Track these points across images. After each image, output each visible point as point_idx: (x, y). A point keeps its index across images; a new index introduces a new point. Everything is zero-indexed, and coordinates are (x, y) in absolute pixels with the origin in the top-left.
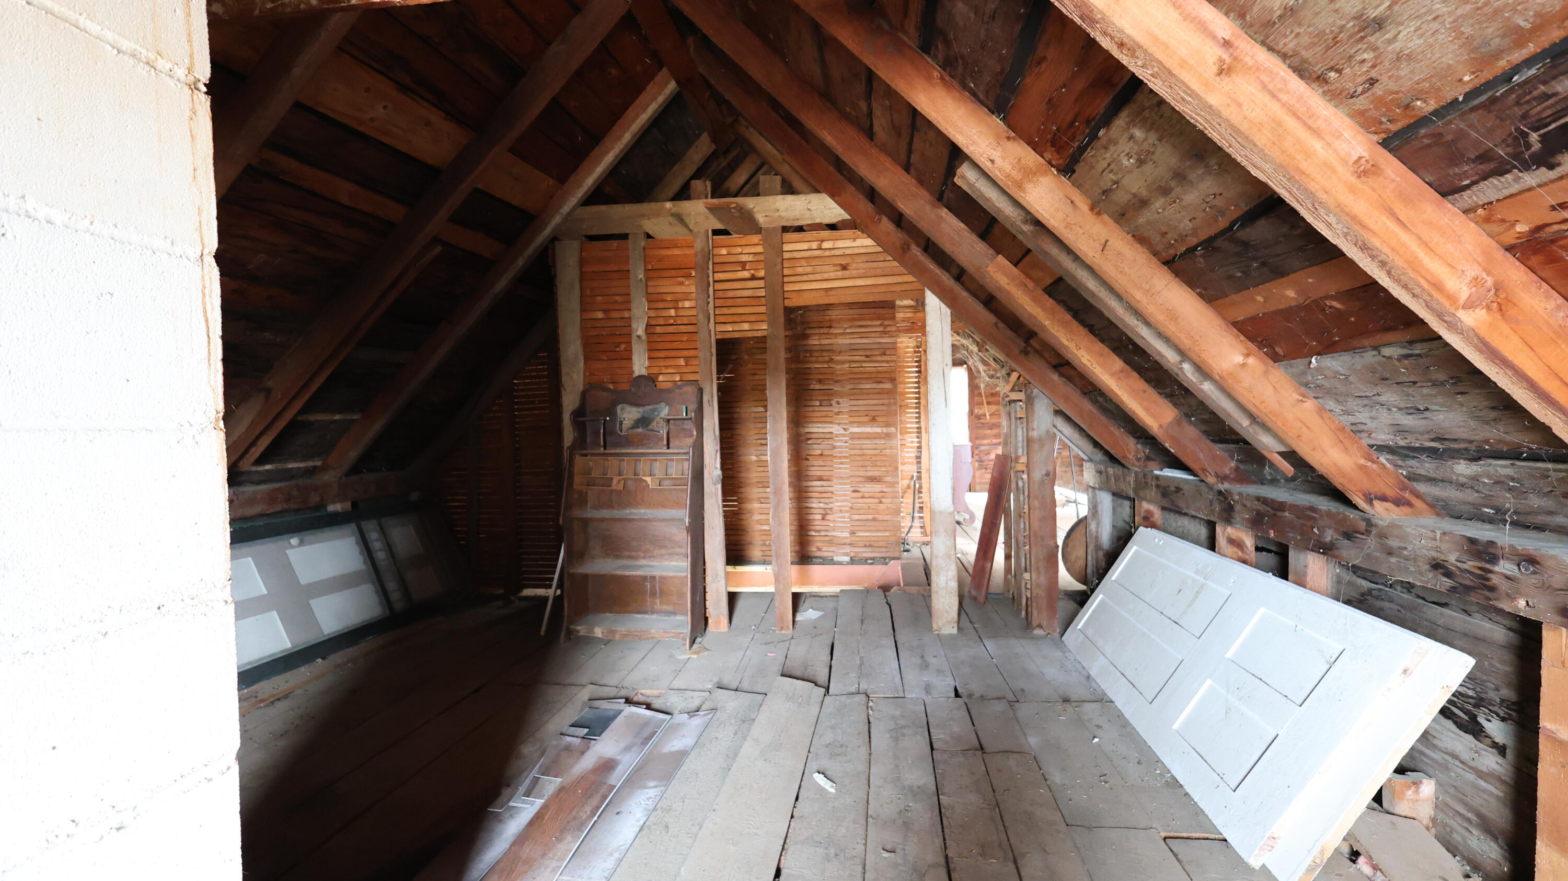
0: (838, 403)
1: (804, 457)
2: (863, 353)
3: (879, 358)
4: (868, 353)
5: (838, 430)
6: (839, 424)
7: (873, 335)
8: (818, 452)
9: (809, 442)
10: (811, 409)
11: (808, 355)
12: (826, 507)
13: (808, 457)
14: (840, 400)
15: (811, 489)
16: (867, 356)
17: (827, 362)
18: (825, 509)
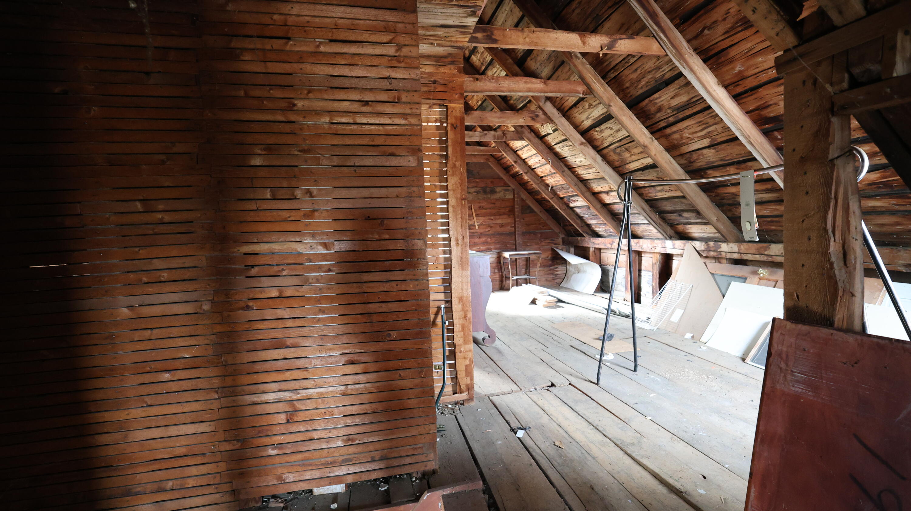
0: (309, 193)
1: (242, 304)
2: (356, 96)
3: (389, 109)
4: (368, 97)
5: (311, 248)
6: (313, 235)
7: (376, 61)
8: (274, 293)
9: (254, 271)
10: (253, 206)
11: (242, 93)
12: (294, 396)
13: (251, 304)
14: (314, 189)
15: (258, 367)
16: (366, 103)
17: (283, 110)
18: (291, 402)
